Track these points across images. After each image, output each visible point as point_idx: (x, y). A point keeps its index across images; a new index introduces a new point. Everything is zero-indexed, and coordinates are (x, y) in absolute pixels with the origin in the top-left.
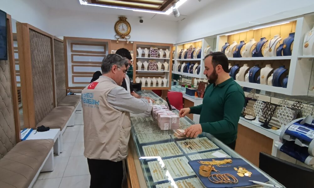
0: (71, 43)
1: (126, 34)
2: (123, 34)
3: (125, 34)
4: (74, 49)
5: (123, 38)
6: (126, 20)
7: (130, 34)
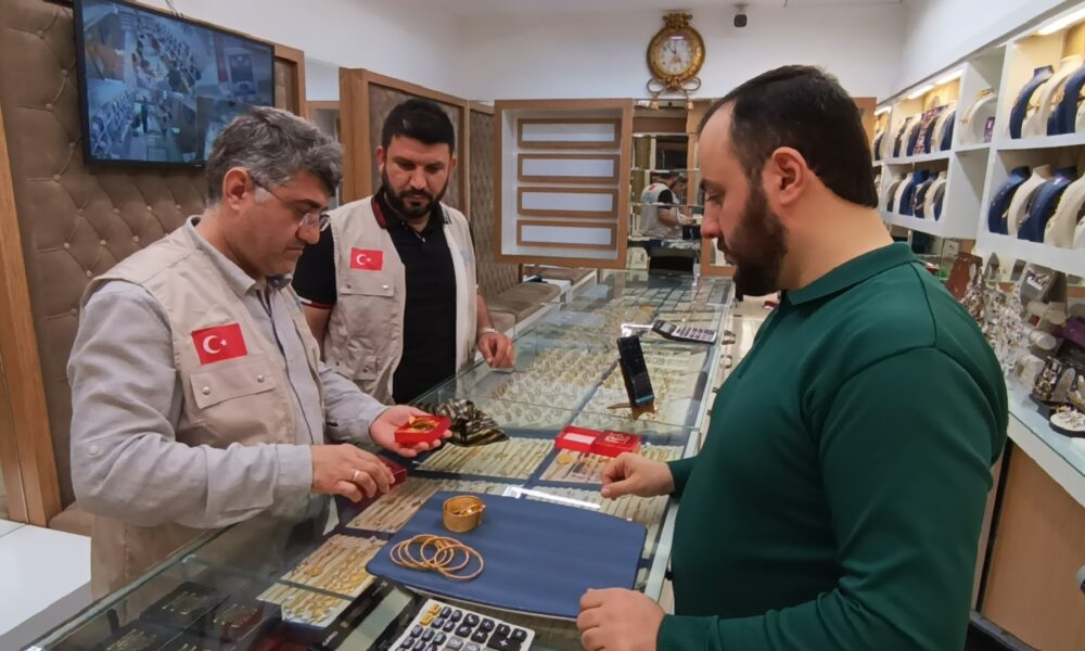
0: (519, 120)
1: (686, 76)
2: (673, 76)
3: (680, 75)
4: (526, 137)
5: (673, 89)
6: (686, 24)
7: (699, 75)
